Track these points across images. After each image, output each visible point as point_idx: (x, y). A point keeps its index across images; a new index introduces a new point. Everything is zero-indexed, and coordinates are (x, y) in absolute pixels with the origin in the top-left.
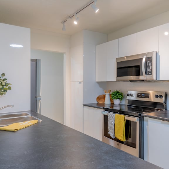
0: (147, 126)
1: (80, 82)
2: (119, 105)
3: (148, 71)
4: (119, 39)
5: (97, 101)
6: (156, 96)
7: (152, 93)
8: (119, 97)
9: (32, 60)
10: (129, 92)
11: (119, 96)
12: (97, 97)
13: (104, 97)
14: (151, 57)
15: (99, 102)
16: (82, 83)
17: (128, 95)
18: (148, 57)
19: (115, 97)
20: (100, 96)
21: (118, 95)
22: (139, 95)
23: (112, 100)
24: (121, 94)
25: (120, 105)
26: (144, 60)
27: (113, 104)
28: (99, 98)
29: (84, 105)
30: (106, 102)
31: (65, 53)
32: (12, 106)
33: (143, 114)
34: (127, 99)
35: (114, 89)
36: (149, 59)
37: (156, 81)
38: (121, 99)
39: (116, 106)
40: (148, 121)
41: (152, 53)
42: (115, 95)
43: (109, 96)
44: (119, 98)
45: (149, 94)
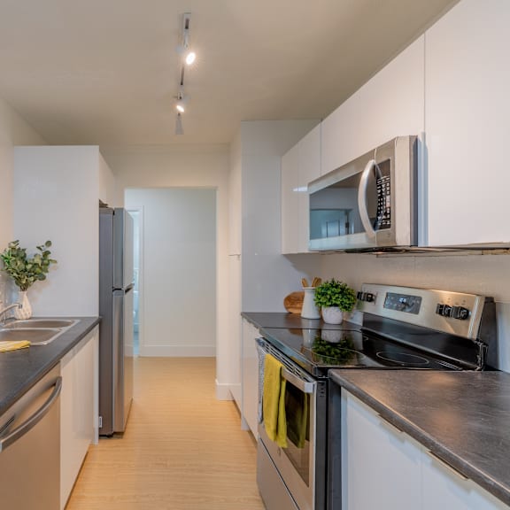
2: (341, 324)
5: (287, 308)
8: (334, 302)
11: (334, 298)
14: (389, 161)
15: (291, 310)
18: (380, 161)
20: (294, 293)
21: (333, 294)
24: (344, 292)
27: (324, 321)
28: (291, 300)
30: (303, 314)
38: (342, 307)
41: (389, 145)
43: (313, 295)
44: (335, 305)
45: (420, 299)
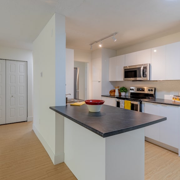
0: (144, 107)
1: (99, 82)
3: (144, 75)
4: (126, 55)
5: (110, 94)
6: (149, 90)
7: (146, 89)
9: (74, 68)
10: (132, 88)
12: (110, 91)
13: (114, 91)
14: (146, 67)
16: (101, 82)
17: (131, 89)
18: (144, 66)
19: (122, 91)
20: (112, 90)
21: (124, 90)
22: (138, 90)
23: (120, 93)
24: (126, 89)
25: (125, 96)
26: (142, 68)
27: (121, 95)
28: (111, 92)
29: (102, 96)
30: (115, 94)
31: (88, 62)
32: (70, 94)
33: (142, 100)
34: (130, 92)
35: (121, 86)
36: (145, 68)
37: (149, 81)
38: (126, 92)
39: (123, 96)
40: (144, 104)
41: (147, 64)
42: (122, 90)
43: (118, 90)
44: (125, 92)
45: (144, 89)
